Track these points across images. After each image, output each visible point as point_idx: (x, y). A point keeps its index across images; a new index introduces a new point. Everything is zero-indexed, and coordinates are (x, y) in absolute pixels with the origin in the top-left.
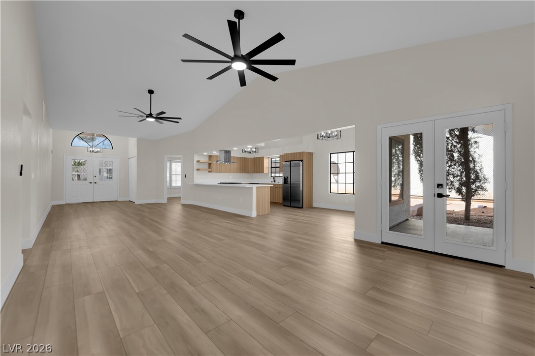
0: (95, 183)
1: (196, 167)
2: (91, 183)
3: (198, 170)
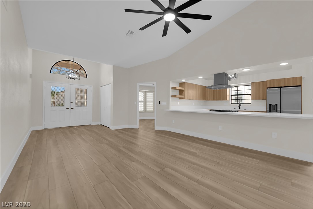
0: (72, 109)
1: (171, 94)
2: (68, 109)
3: (172, 96)
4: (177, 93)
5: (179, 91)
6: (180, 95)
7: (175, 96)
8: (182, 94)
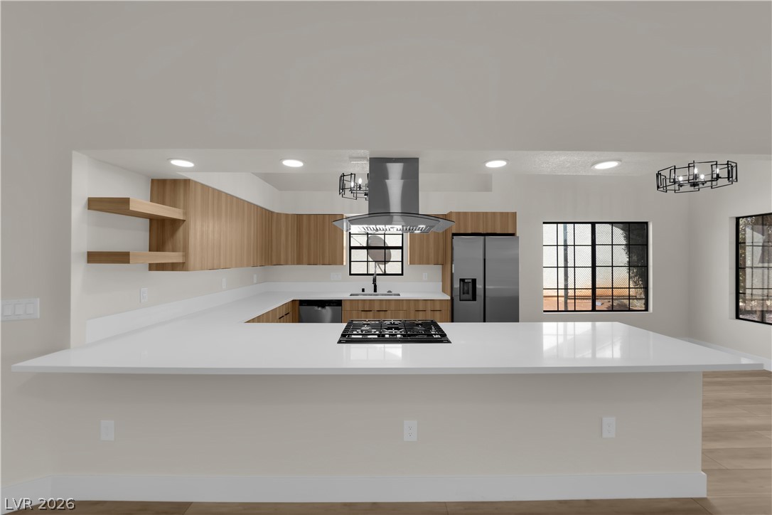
1: (81, 244)
3: (96, 258)
4: (134, 237)
5: (148, 221)
6: (158, 250)
7: (122, 258)
8: (169, 245)
